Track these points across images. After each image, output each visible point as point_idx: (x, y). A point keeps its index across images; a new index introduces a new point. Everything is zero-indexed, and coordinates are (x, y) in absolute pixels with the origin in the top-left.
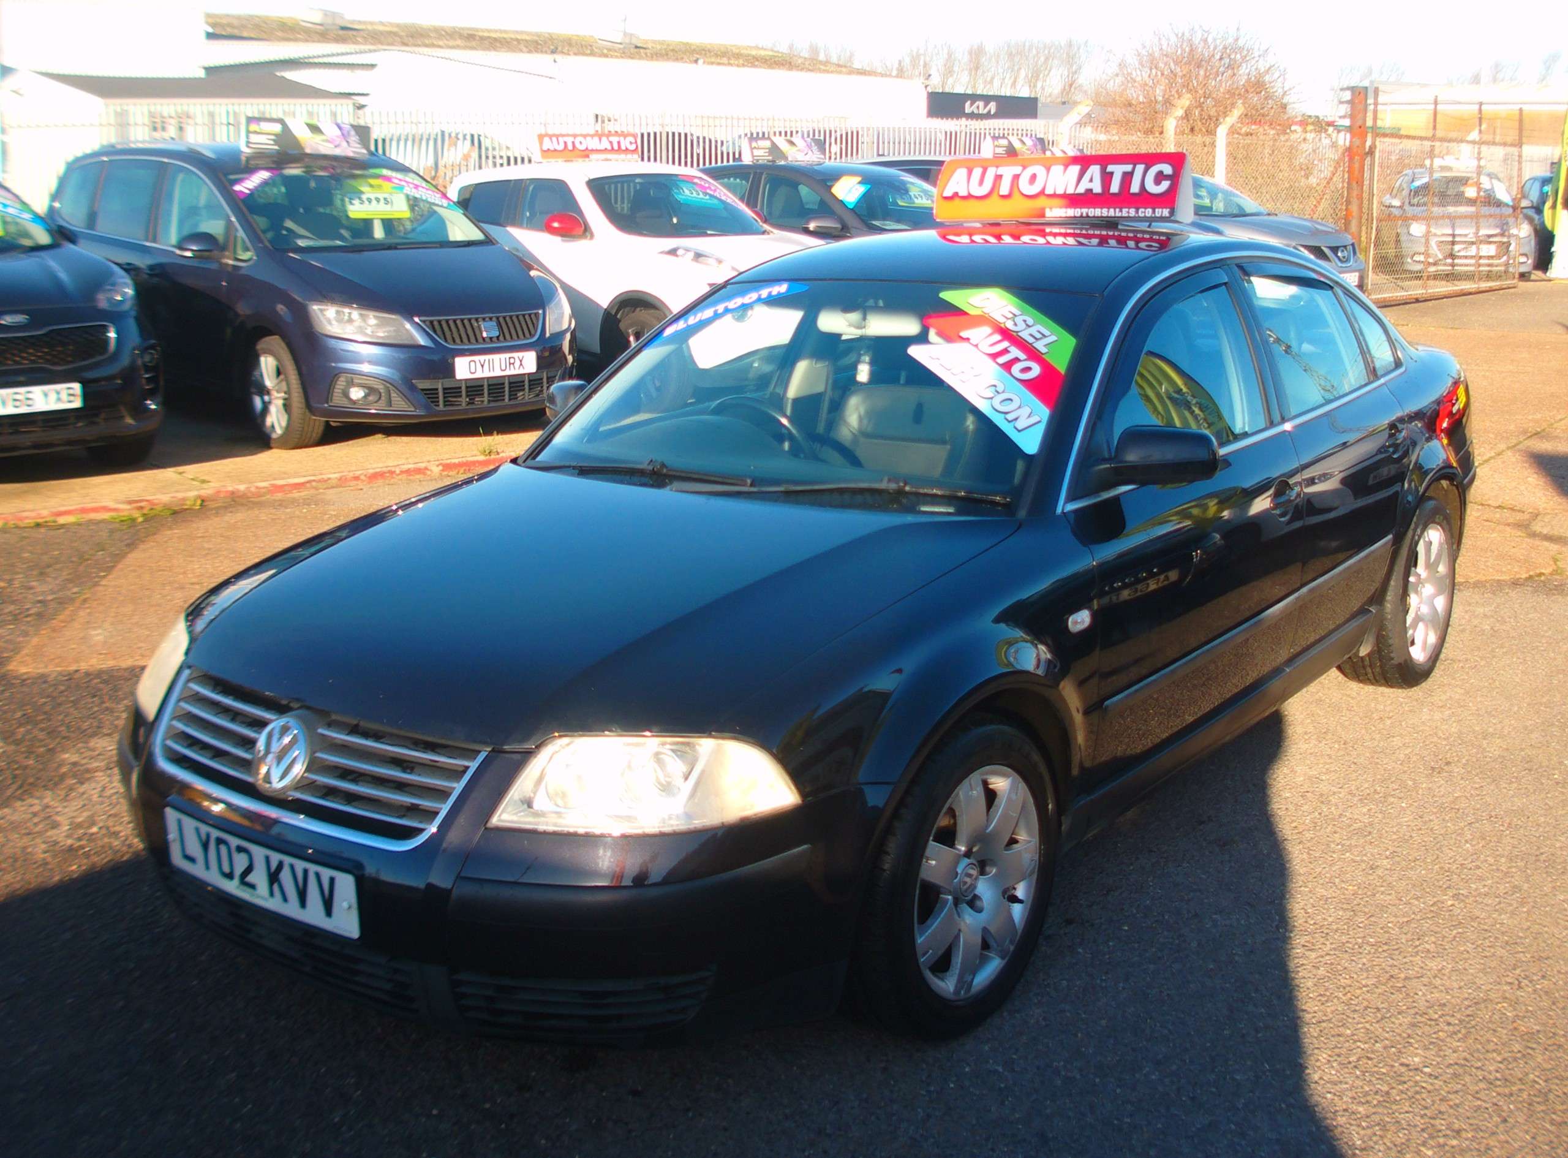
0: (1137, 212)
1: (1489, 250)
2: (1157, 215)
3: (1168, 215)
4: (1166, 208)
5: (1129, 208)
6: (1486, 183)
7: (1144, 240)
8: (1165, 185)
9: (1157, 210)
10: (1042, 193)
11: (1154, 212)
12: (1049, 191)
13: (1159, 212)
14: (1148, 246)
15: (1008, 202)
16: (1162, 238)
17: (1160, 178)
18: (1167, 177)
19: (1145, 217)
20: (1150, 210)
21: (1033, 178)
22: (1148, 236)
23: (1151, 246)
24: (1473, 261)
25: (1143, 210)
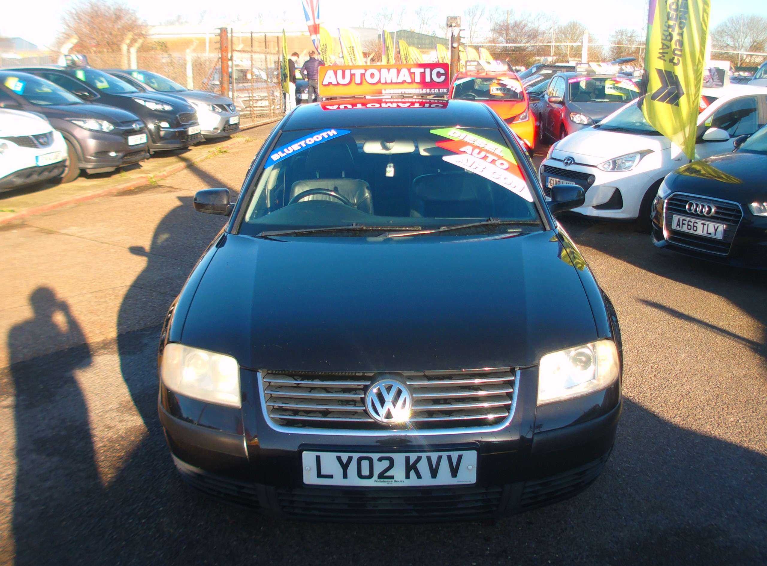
0: (431, 90)
1: (266, 103)
2: (441, 92)
3: (446, 92)
4: (445, 88)
5: (426, 89)
6: (256, 72)
7: (434, 103)
8: (442, 78)
9: (440, 90)
10: (379, 82)
11: (439, 90)
12: (383, 81)
13: (441, 91)
14: (436, 106)
15: (359, 87)
16: (444, 102)
17: (439, 75)
18: (443, 74)
19: (435, 93)
20: (437, 90)
21: (372, 75)
22: (437, 101)
23: (439, 106)
24: (267, 108)
25: (434, 90)
